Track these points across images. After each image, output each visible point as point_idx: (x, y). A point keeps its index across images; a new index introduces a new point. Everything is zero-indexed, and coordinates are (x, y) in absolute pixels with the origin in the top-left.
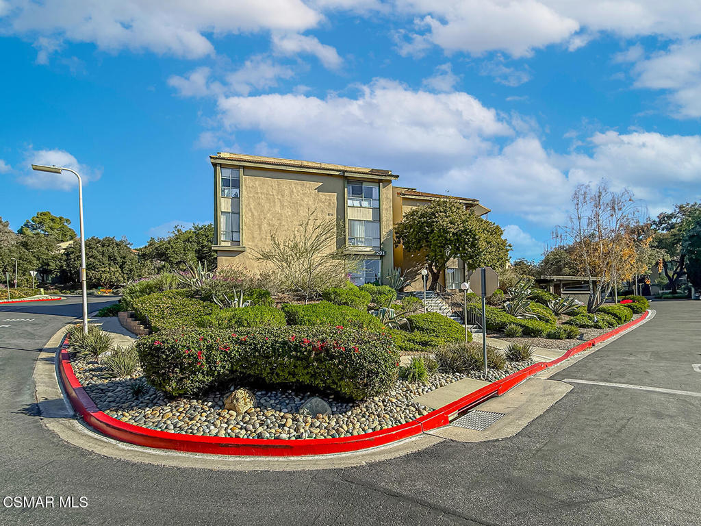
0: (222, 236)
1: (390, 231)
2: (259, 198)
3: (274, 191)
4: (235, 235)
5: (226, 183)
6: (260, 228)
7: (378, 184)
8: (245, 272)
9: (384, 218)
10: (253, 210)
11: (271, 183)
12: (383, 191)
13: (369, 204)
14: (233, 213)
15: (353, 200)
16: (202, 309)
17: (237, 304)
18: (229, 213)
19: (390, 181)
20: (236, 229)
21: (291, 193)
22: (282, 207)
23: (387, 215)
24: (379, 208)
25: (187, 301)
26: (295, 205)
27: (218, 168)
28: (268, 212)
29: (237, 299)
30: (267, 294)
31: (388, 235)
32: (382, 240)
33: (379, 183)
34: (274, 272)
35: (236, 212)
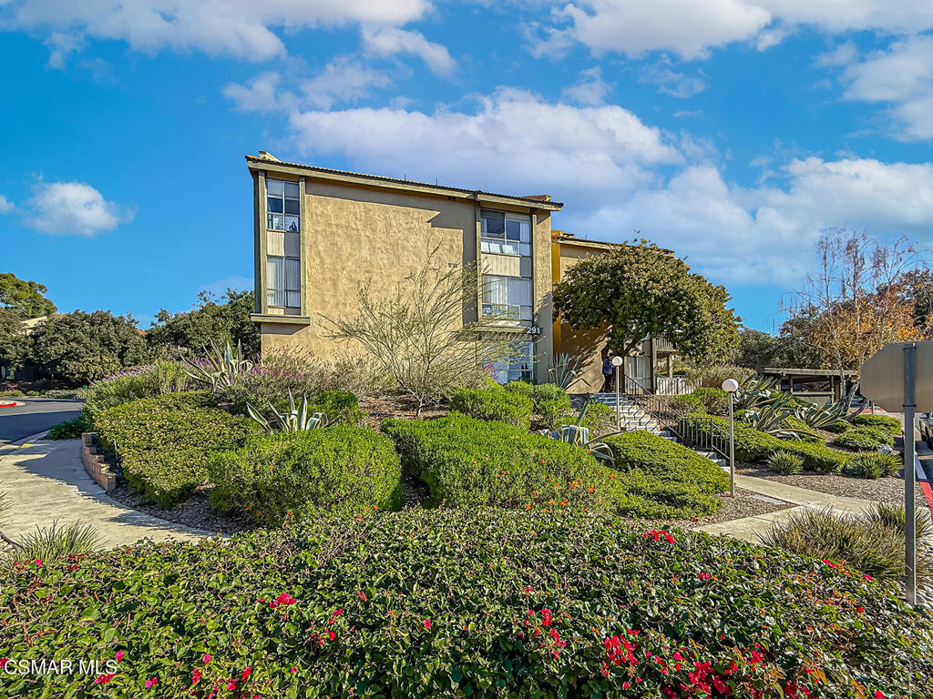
0: (269, 298)
1: (548, 295)
2: (333, 234)
3: (358, 222)
4: (292, 297)
5: (275, 205)
6: (335, 284)
7: (528, 217)
8: (309, 360)
9: (538, 274)
10: (322, 254)
11: (355, 209)
12: (537, 228)
13: (515, 249)
14: (288, 258)
15: (490, 242)
16: (227, 431)
17: (296, 420)
18: (281, 258)
19: (548, 213)
20: (293, 286)
21: (388, 226)
22: (373, 249)
23: (543, 269)
24: (532, 257)
25: (200, 414)
26: (395, 248)
27: (262, 178)
28: (348, 259)
29: (296, 412)
30: (350, 400)
31: (545, 301)
32: (536, 309)
33: (531, 215)
34: (360, 360)
35: (293, 256)
